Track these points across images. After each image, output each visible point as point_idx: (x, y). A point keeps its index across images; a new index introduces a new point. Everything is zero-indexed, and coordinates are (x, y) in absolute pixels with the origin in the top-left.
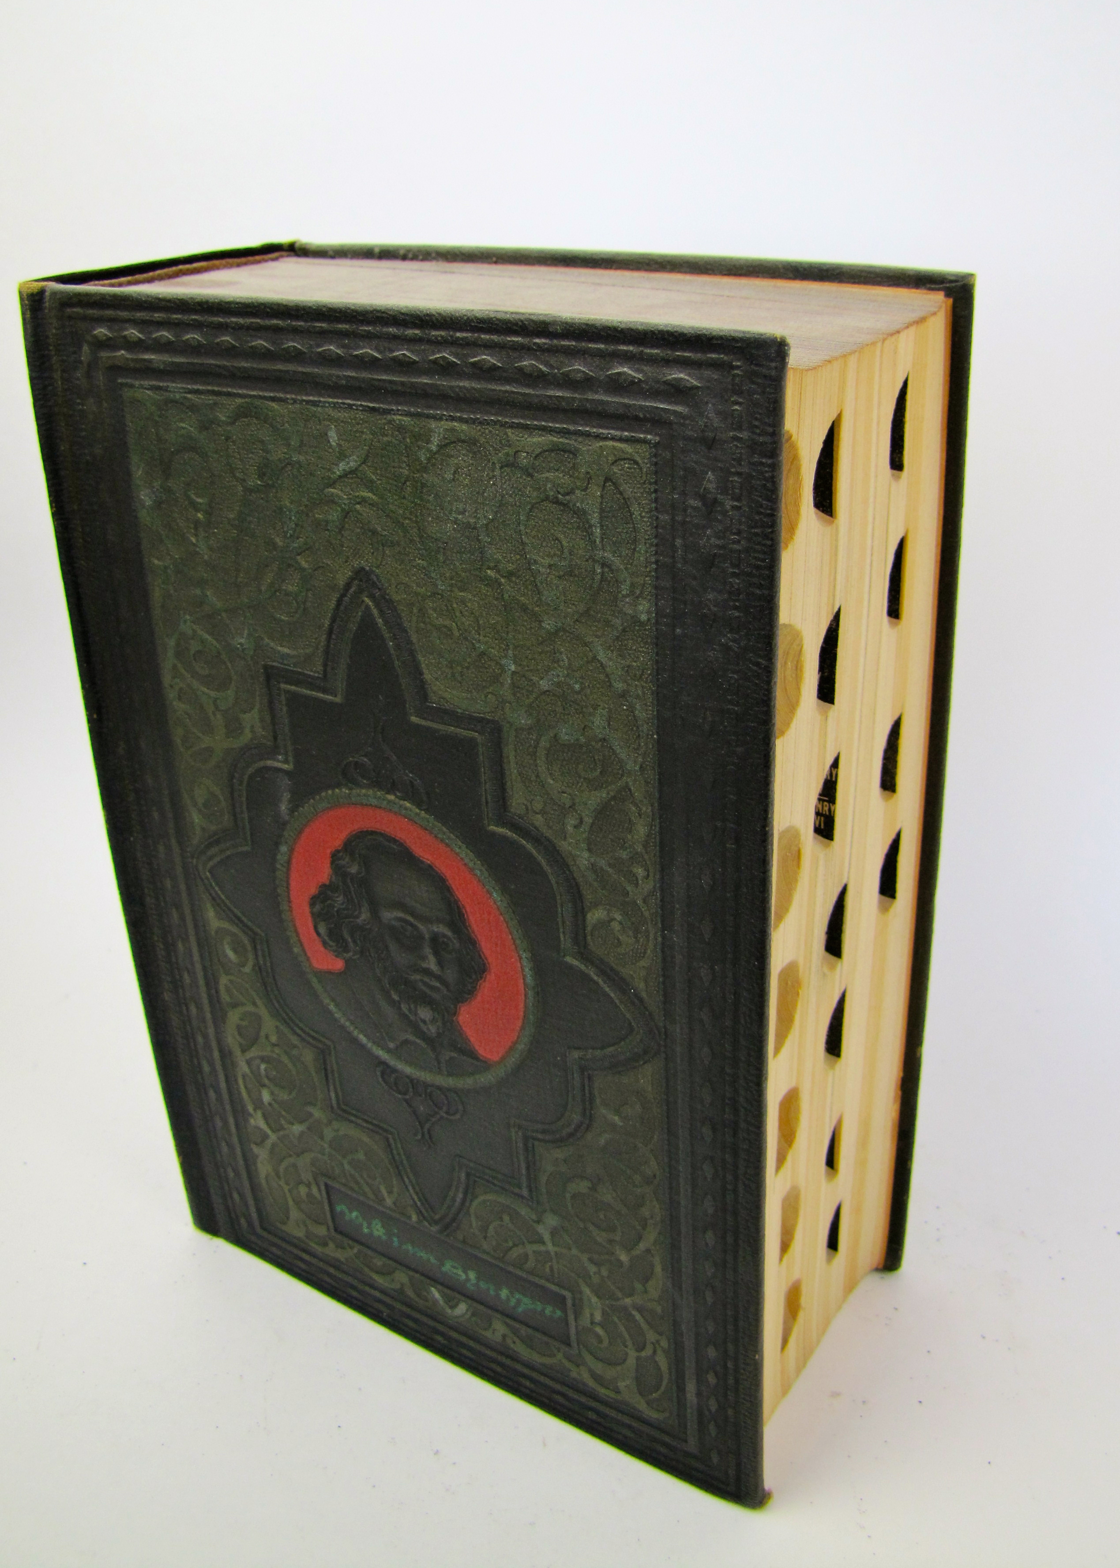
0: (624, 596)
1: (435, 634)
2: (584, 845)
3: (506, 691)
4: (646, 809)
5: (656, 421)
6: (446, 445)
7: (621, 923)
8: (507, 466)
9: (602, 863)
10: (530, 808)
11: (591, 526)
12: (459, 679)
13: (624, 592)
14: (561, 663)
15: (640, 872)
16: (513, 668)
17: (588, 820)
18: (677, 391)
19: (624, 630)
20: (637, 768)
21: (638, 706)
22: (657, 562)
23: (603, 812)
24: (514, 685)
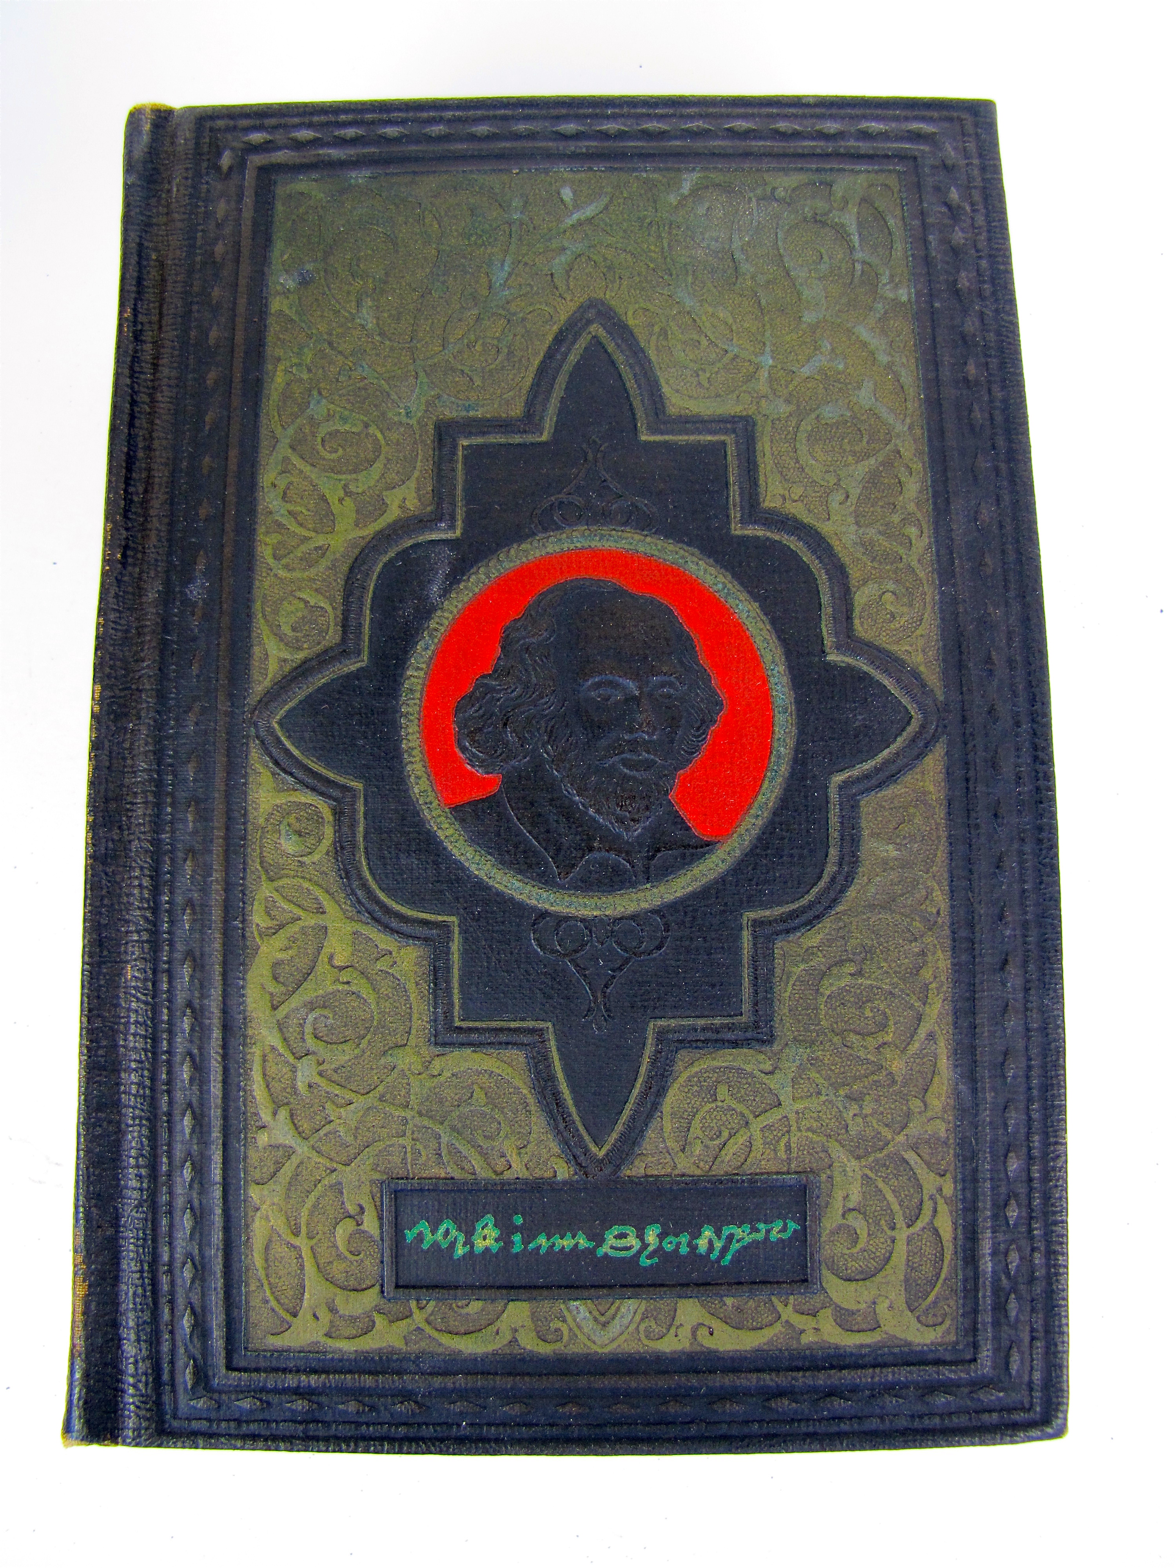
0: (885, 285)
1: (679, 347)
2: (851, 520)
3: (762, 386)
4: (917, 466)
5: (901, 157)
6: (698, 190)
7: (894, 593)
8: (764, 199)
9: (871, 532)
10: (787, 496)
11: (849, 235)
12: (706, 385)
13: (884, 281)
14: (824, 350)
15: (913, 531)
16: (771, 362)
17: (855, 492)
18: (917, 137)
19: (886, 313)
20: (906, 429)
21: (903, 373)
22: (913, 255)
23: (873, 480)
24: (771, 379)
